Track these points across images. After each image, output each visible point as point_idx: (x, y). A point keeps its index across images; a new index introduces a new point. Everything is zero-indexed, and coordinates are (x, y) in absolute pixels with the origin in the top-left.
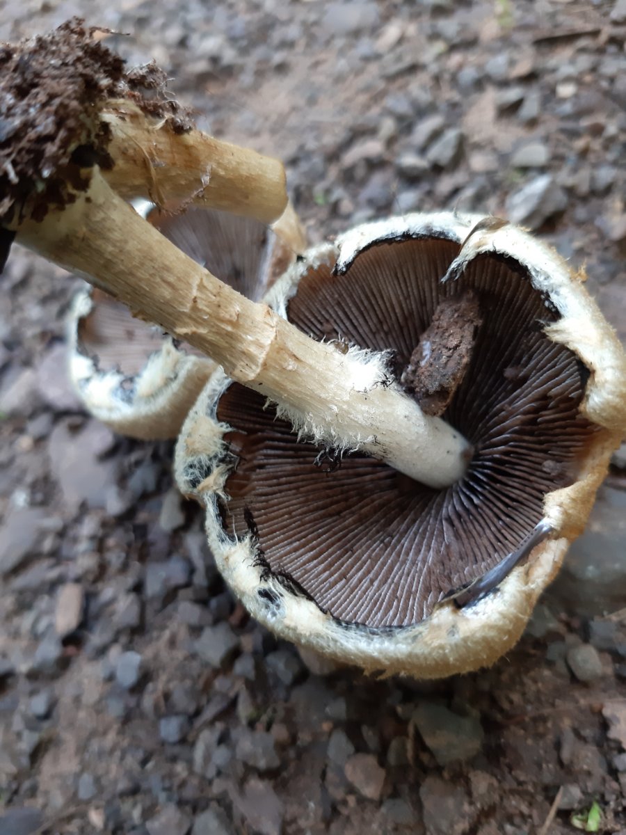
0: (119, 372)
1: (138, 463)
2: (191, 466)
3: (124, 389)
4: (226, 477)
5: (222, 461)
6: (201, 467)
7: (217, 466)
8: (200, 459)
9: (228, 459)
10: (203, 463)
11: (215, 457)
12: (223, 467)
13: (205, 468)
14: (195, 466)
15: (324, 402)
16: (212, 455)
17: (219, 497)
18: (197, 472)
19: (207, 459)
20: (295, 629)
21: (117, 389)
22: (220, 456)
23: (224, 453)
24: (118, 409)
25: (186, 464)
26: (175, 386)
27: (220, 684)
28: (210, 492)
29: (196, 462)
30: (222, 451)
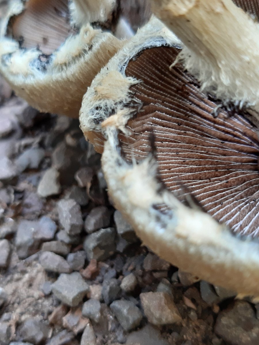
0: (38, 49)
1: (27, 147)
2: (97, 108)
3: (41, 61)
4: (129, 118)
5: (127, 106)
6: (107, 109)
7: (121, 109)
8: (106, 103)
9: (132, 104)
10: (108, 106)
11: (121, 102)
12: (126, 111)
13: (110, 110)
14: (101, 108)
15: (237, 52)
16: (118, 100)
17: (120, 131)
18: (102, 112)
19: (113, 103)
20: (184, 238)
21: (34, 61)
22: (125, 102)
23: (129, 100)
24: (33, 75)
25: (93, 106)
26: (88, 56)
27: (68, 320)
28: (113, 128)
29: (102, 105)
30: (127, 98)
